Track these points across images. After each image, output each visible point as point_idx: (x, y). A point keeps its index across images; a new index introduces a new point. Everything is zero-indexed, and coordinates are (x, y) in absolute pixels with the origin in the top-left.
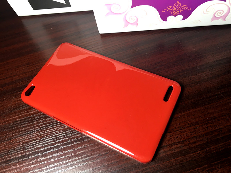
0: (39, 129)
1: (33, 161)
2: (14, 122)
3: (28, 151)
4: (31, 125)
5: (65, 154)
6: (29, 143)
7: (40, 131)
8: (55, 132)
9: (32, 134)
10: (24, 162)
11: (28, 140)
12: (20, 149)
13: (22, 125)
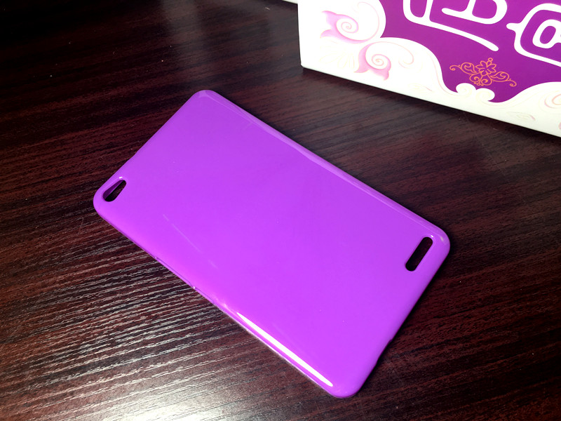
0: (145, 299)
1: (136, 372)
2: (87, 281)
4: (127, 290)
5: (208, 357)
6: (125, 331)
7: (148, 303)
8: (181, 308)
9: (130, 310)
10: (114, 372)
11: (121, 324)
12: (104, 343)
13: (106, 288)
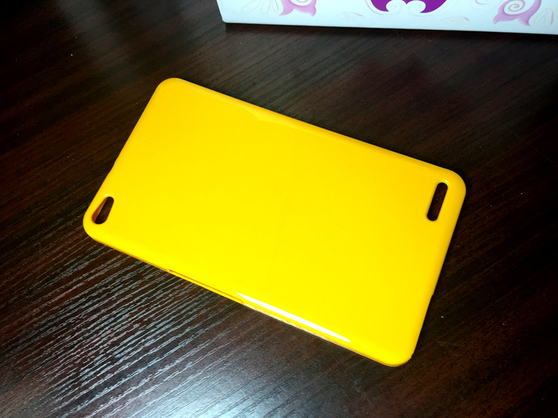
3: (125, 362)
